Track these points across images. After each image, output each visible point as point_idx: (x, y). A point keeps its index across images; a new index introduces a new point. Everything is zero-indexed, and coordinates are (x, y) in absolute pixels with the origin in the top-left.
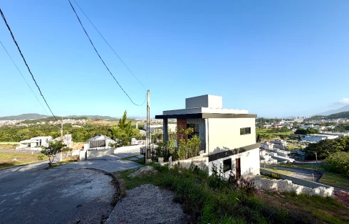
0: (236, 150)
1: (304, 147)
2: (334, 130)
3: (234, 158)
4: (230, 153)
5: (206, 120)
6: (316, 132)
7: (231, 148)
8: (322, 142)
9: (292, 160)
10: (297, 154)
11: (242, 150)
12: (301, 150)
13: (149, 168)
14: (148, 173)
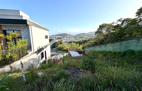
5: (30, 26)
6: (54, 40)
7: (43, 46)
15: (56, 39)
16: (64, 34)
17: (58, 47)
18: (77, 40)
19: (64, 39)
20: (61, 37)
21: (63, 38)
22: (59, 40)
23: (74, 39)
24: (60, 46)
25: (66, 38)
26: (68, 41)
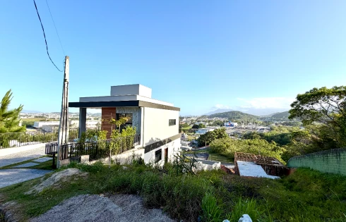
0: (165, 141)
1: (197, 138)
2: (212, 125)
3: (163, 148)
4: (162, 143)
5: (142, 108)
6: (204, 127)
7: (162, 139)
8: (207, 134)
9: (191, 148)
10: (193, 144)
11: (170, 141)
12: (196, 140)
13: (72, 171)
14: (72, 180)
15: (210, 125)
16: (233, 113)
17: (210, 145)
18: (271, 129)
19: (231, 125)
20: (222, 120)
21: (228, 124)
22: (218, 128)
23: (262, 127)
24: (216, 142)
25: (236, 124)
26: (241, 131)
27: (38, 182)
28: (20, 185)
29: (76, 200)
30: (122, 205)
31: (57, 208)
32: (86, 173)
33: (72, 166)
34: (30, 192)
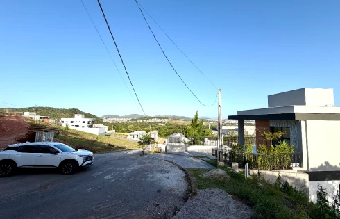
5: (303, 123)
13: (221, 172)
14: (220, 178)
27: (205, 171)
28: (198, 170)
29: (217, 191)
30: (237, 208)
31: (207, 190)
32: (229, 177)
33: (223, 168)
34: (201, 176)
